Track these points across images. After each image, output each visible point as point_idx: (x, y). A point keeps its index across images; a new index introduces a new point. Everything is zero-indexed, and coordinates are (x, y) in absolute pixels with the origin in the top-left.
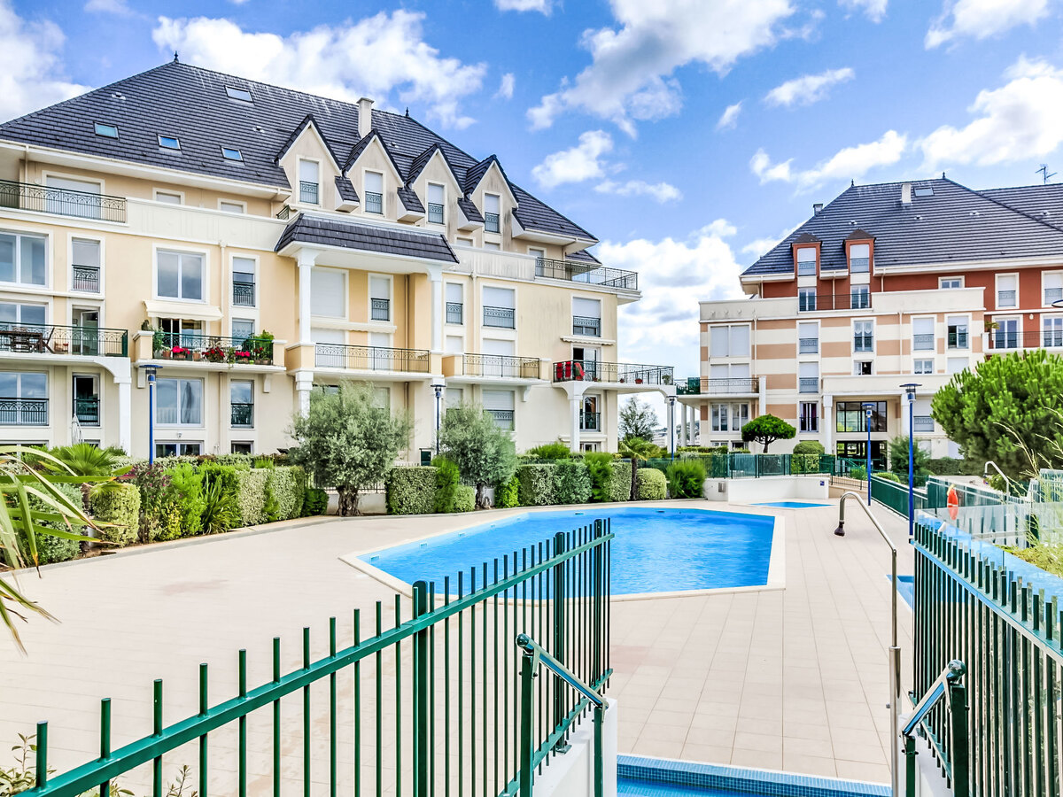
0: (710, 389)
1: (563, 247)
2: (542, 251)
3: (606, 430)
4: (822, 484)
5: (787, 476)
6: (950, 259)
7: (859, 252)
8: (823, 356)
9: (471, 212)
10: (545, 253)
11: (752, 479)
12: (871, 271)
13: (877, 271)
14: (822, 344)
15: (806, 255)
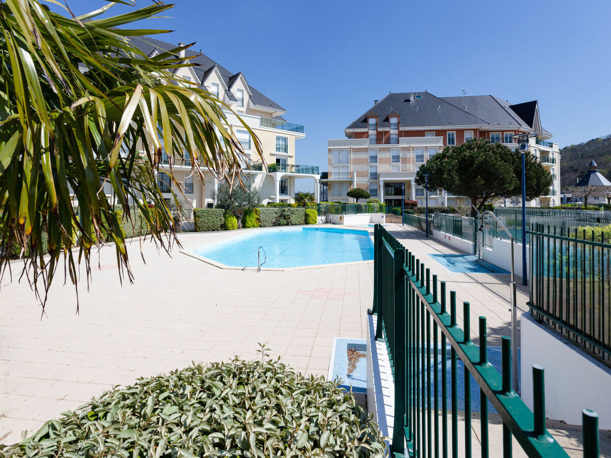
0: (333, 177)
1: (271, 114)
2: (262, 115)
3: (290, 193)
4: (383, 217)
5: (367, 214)
6: (430, 125)
7: (393, 120)
8: (380, 163)
9: (232, 97)
10: (263, 116)
11: (354, 215)
12: (398, 129)
13: (401, 129)
14: (379, 158)
15: (372, 121)
